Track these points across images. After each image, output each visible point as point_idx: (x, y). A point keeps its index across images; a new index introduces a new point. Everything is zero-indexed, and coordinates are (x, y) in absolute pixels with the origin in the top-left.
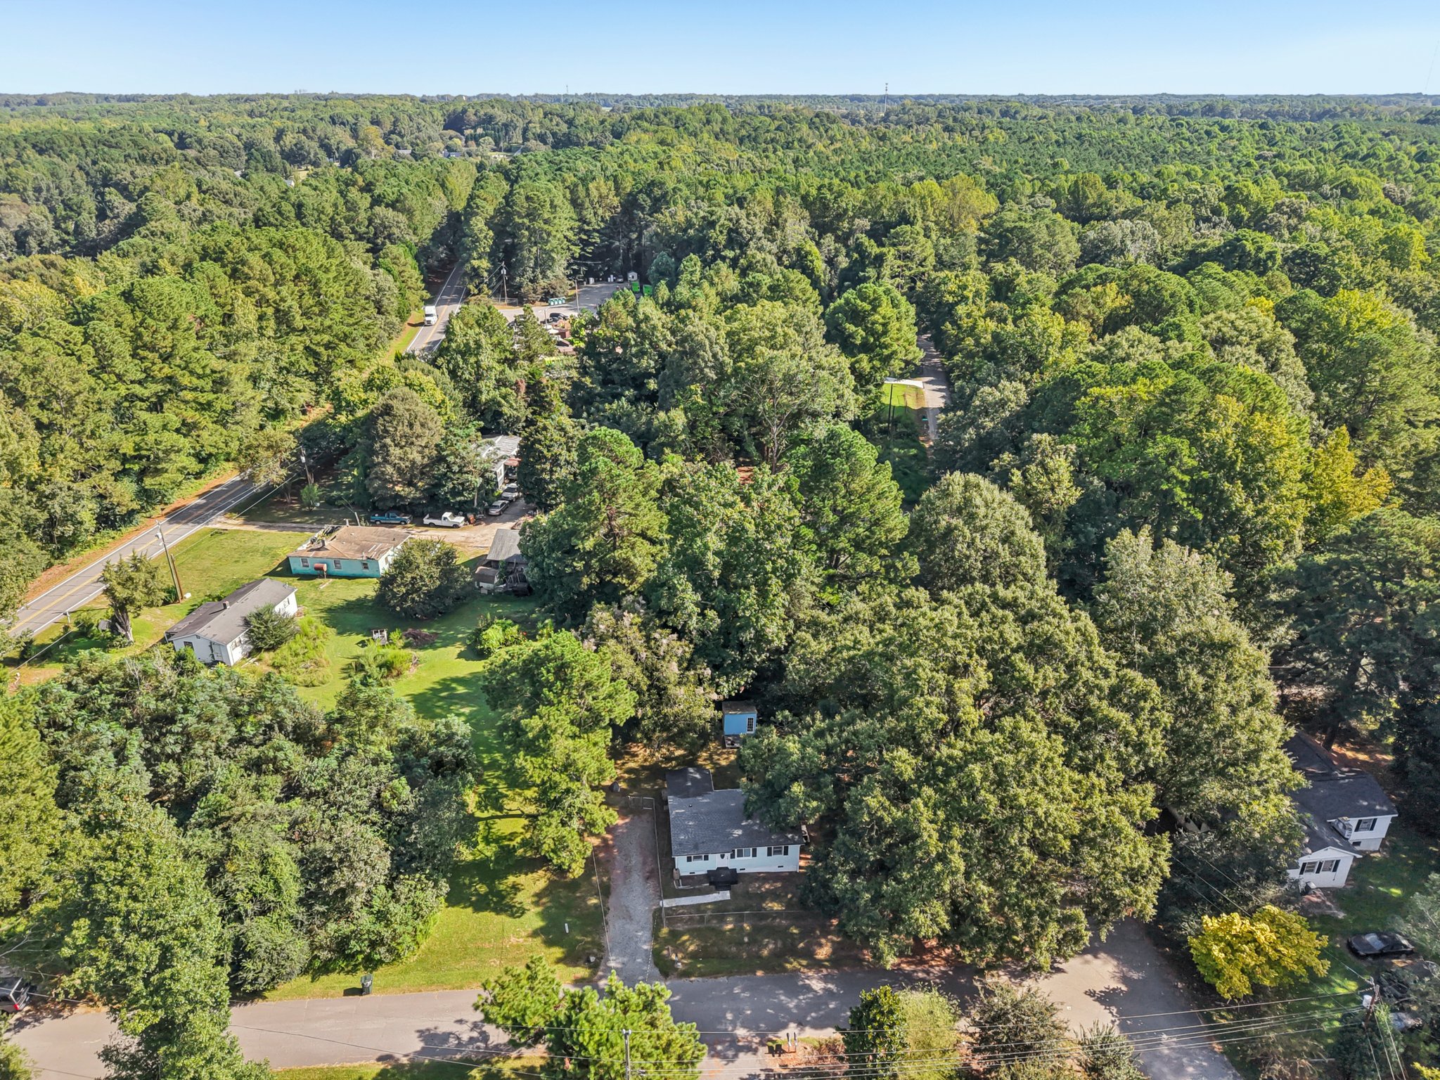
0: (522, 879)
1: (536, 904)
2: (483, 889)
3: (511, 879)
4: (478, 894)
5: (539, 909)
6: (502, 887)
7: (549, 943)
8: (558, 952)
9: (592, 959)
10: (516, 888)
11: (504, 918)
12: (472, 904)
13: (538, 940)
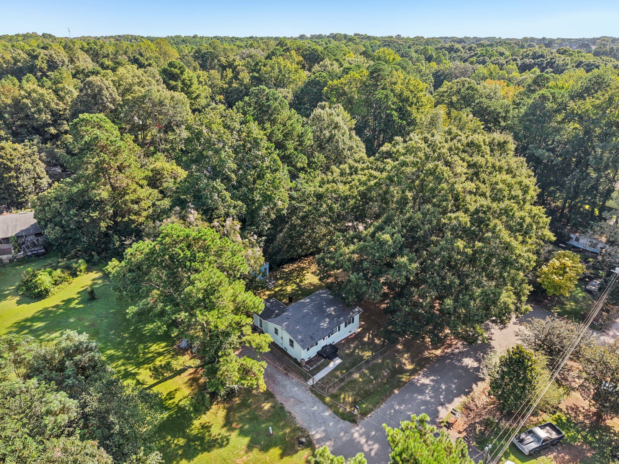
0: (205, 418)
1: (231, 429)
2: (182, 441)
3: (196, 423)
4: (181, 447)
5: (237, 432)
6: (195, 432)
7: (265, 449)
8: (276, 451)
9: (303, 440)
10: (206, 427)
11: (215, 452)
12: (182, 457)
13: (255, 451)
